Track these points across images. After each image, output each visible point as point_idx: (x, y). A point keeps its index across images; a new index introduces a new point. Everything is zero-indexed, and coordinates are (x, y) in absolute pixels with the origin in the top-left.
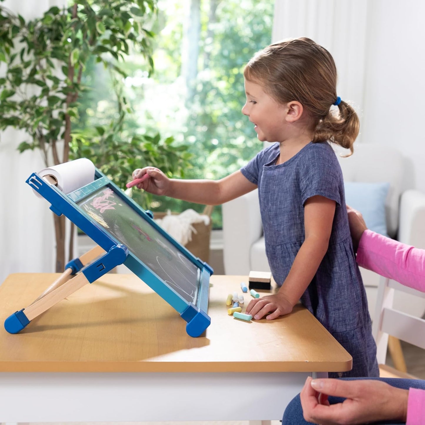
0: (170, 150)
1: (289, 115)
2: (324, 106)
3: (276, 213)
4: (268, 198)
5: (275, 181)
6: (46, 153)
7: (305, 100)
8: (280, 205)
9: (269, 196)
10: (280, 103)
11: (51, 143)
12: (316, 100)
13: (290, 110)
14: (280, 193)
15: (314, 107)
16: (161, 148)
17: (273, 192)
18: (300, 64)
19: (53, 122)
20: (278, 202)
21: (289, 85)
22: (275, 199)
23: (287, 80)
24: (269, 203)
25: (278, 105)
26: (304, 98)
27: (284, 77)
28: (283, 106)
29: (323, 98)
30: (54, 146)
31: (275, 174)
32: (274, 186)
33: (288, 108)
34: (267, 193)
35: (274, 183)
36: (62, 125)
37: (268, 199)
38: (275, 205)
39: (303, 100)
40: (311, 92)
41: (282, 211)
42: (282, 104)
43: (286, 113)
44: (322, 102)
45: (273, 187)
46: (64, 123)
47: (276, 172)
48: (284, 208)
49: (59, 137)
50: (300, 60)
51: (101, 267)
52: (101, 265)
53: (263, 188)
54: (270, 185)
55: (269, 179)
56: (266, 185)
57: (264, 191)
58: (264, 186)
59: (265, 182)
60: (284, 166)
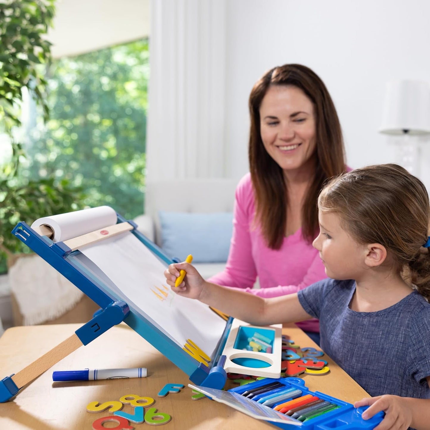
0: (65, 192)
1: (368, 258)
2: (413, 249)
3: (360, 373)
4: (353, 351)
5: (364, 332)
7: (391, 242)
8: (367, 364)
9: (356, 349)
10: (360, 243)
12: (404, 242)
13: (370, 252)
14: (369, 350)
15: (400, 251)
17: (360, 346)
18: (388, 198)
20: (366, 361)
21: (372, 223)
22: (362, 356)
23: (371, 217)
24: (353, 358)
25: (356, 245)
26: (390, 240)
27: (367, 213)
28: (362, 247)
29: (413, 241)
31: (365, 323)
32: (362, 337)
33: (369, 250)
34: (354, 344)
35: (363, 334)
37: (354, 353)
38: (360, 362)
39: (388, 242)
40: (400, 234)
41: (369, 373)
42: (362, 244)
43: (366, 255)
44: (410, 244)
45: (362, 340)
47: (366, 320)
48: (373, 370)
50: (387, 194)
51: (96, 327)
52: (96, 325)
53: (350, 337)
54: (358, 336)
55: (357, 328)
56: (353, 334)
57: (350, 341)
58: (351, 335)
59: (353, 330)
60: (377, 316)
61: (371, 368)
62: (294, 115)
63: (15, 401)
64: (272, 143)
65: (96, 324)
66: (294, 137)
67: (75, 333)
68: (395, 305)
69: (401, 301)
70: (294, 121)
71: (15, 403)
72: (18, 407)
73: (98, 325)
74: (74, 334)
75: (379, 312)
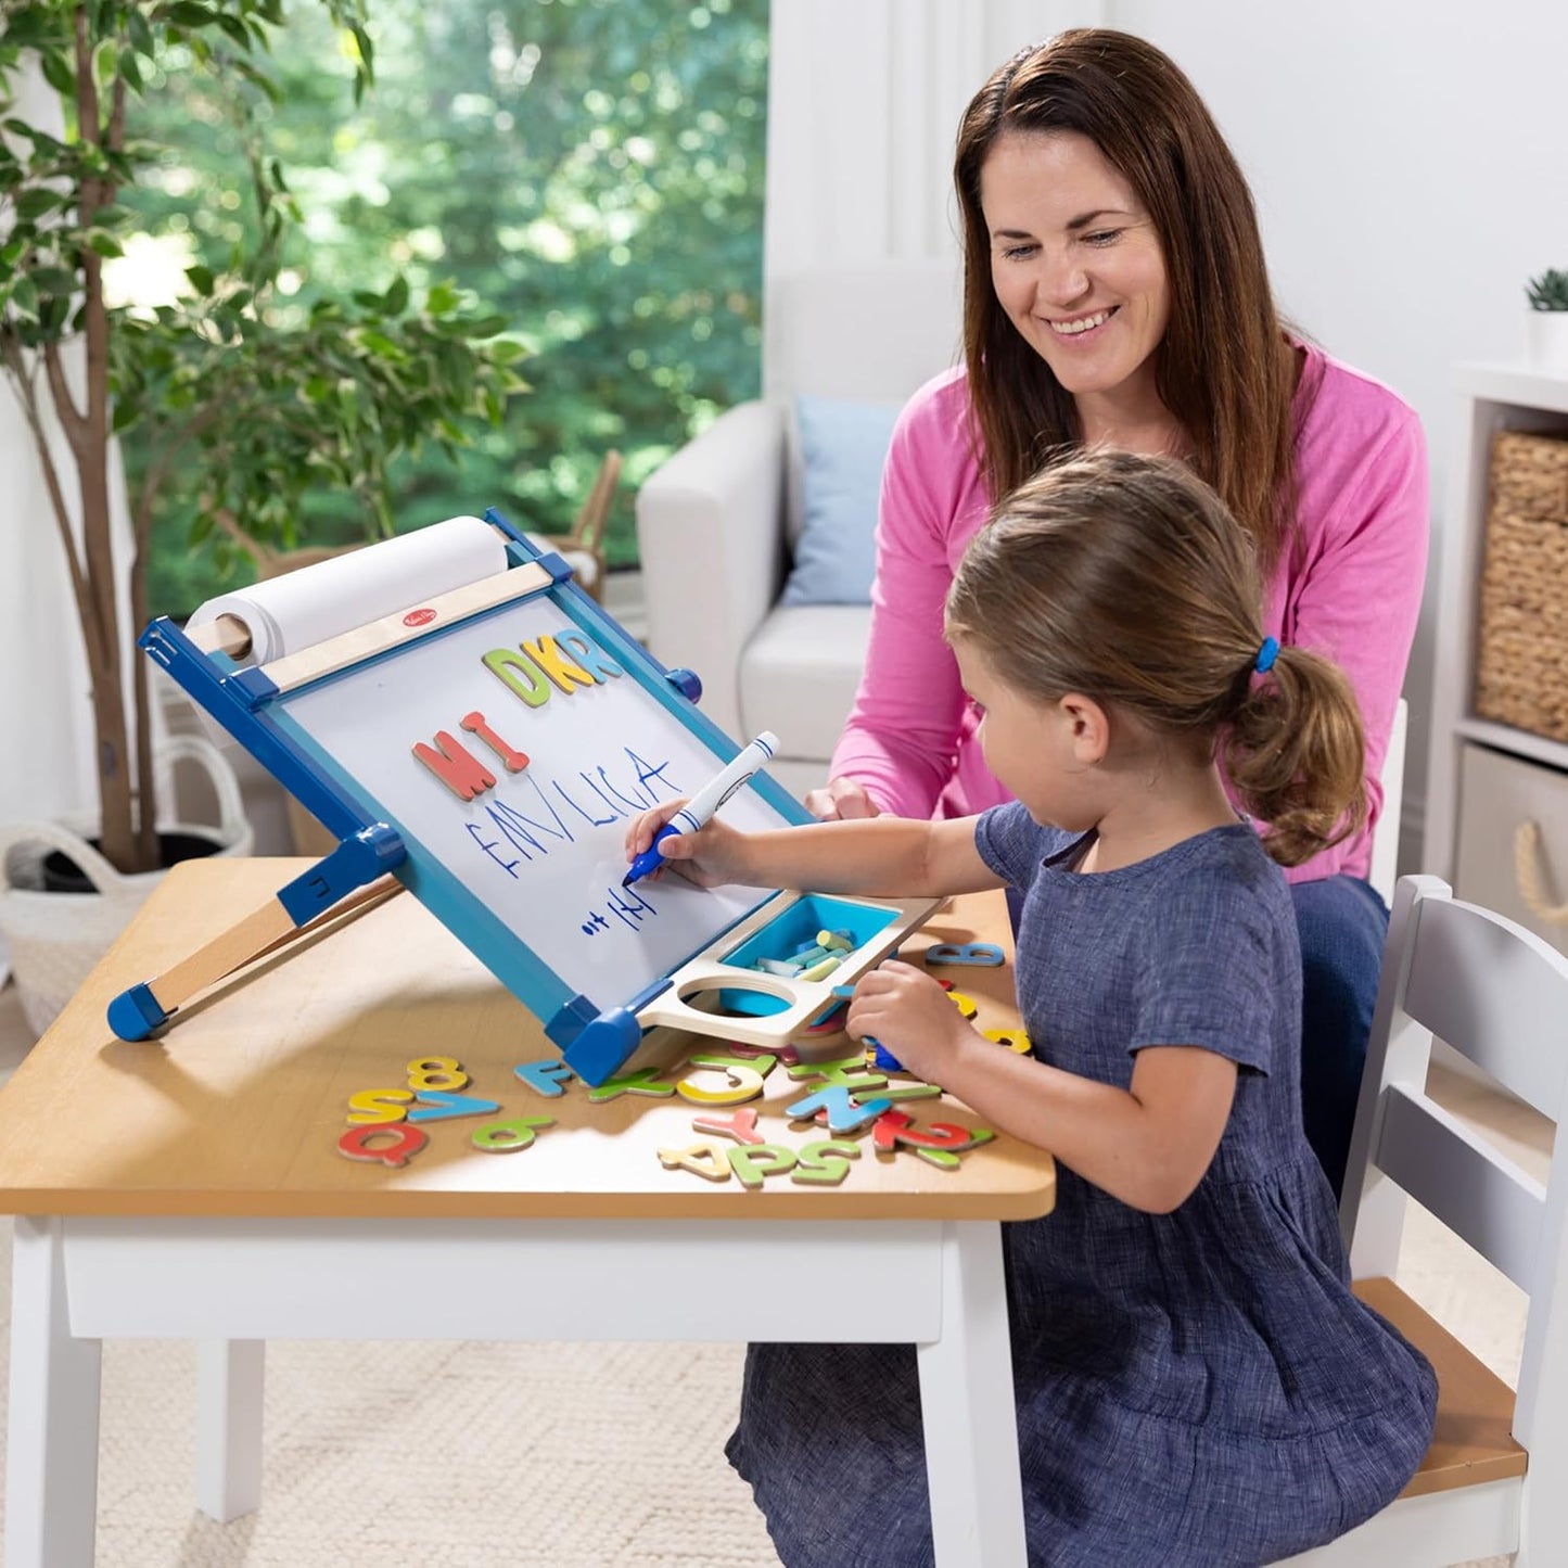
0: (443, 336)
1: (1077, 739)
6: (28, 386)
11: (41, 351)
13: (1079, 724)
16: (413, 328)
19: (43, 278)
30: (52, 361)
36: (76, 288)
43: (1069, 731)
46: (80, 276)
49: (67, 328)
51: (320, 887)
52: (321, 882)
53: (1037, 940)
54: (1057, 937)
55: (1054, 917)
56: (1044, 934)
57: (1035, 953)
58: (1040, 937)
59: (1044, 922)
60: (1106, 885)
61: (1063, 1025)
62: (1077, 224)
63: (162, 1040)
64: (1028, 310)
65: (321, 879)
66: (1090, 292)
67: (275, 897)
68: (1156, 857)
69: (1172, 849)
70: (1087, 239)
71: (161, 1045)
72: (165, 1053)
73: (325, 883)
74: (275, 901)
75: (1112, 875)
